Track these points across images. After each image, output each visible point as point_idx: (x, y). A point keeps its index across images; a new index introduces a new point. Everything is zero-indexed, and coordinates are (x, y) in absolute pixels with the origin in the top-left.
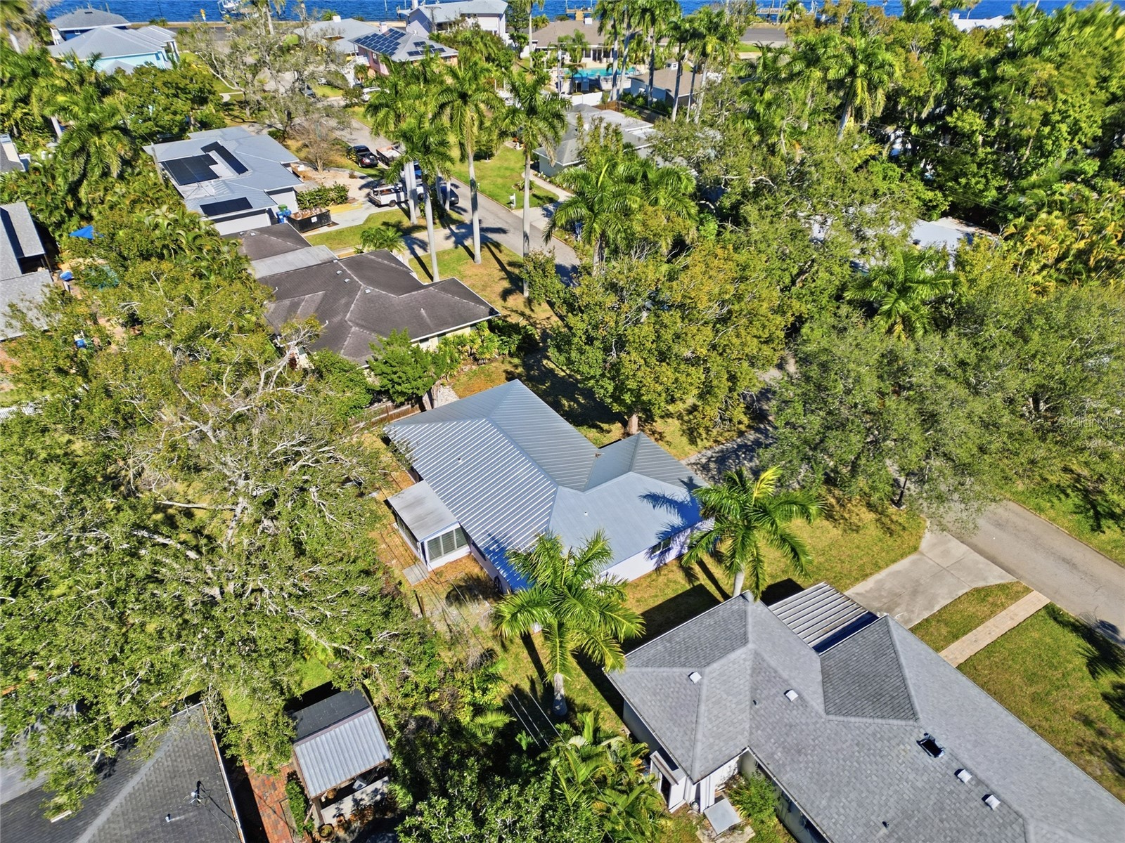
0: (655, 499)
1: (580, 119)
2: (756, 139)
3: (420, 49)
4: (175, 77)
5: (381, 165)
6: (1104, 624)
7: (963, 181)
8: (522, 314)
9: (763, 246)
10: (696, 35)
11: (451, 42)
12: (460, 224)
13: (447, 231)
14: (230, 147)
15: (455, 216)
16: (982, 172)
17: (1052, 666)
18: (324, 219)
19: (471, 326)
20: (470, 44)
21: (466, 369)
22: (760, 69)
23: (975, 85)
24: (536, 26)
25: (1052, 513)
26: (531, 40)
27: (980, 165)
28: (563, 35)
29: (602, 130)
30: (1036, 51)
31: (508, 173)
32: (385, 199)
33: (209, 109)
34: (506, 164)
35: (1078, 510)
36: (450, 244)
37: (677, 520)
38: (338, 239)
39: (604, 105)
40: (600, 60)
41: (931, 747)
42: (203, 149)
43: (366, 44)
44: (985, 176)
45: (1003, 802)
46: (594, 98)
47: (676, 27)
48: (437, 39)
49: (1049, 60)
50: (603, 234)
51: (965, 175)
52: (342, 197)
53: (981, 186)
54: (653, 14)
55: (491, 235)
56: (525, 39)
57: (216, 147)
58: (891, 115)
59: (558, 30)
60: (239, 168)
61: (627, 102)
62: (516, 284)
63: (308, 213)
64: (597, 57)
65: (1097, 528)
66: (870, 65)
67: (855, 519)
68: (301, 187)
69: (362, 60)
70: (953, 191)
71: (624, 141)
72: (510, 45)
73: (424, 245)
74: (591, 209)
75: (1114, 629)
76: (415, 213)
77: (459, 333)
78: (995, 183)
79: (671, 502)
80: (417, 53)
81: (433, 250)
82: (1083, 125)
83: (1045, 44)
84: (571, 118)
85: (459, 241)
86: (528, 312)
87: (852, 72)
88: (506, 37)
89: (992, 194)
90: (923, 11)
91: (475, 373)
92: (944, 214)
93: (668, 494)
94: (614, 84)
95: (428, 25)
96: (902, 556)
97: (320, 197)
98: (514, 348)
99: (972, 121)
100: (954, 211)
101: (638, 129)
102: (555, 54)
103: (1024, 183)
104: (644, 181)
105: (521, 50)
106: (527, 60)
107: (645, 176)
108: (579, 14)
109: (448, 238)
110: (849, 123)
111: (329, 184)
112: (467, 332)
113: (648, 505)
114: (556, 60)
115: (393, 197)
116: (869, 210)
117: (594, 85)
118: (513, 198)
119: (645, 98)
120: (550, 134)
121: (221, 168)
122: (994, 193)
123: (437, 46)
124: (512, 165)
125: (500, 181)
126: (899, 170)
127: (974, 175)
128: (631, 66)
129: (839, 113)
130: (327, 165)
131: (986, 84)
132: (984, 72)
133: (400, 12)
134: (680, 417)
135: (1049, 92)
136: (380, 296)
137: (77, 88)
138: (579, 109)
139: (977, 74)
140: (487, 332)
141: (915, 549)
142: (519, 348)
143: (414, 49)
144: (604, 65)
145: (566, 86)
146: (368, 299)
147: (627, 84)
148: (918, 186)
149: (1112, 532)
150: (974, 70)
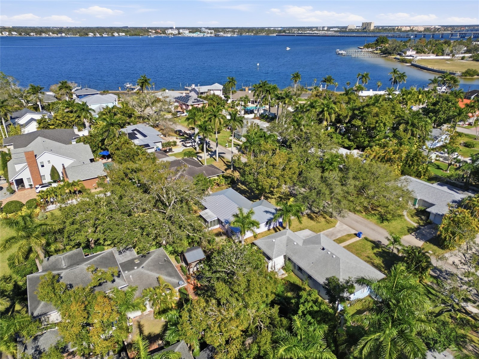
0: (267, 212)
1: (247, 122)
2: (297, 127)
3: (196, 101)
4: (124, 110)
5: (185, 135)
6: (379, 241)
7: (358, 139)
8: (231, 174)
9: (296, 154)
10: (282, 98)
11: (206, 98)
12: (212, 152)
13: (207, 154)
14: (141, 130)
15: (210, 149)
16: (363, 137)
17: (363, 248)
18: (170, 150)
19: (217, 176)
20: (212, 99)
21: (216, 187)
22: (300, 108)
23: (359, 113)
24: (233, 93)
25: (371, 219)
26: (231, 98)
27: (362, 135)
28: (241, 96)
29: (254, 125)
31: (225, 138)
32: (188, 145)
33: (133, 119)
34: (224, 135)
35: (378, 219)
36: (209, 157)
37: (272, 216)
38: (175, 155)
39: (255, 118)
40: (254, 103)
41: (323, 249)
42: (132, 131)
43: (178, 99)
44: (364, 138)
45: (336, 256)
46: (252, 116)
47: (276, 95)
48: (200, 97)
49: (377, 107)
50: (254, 150)
51: (359, 137)
52: (175, 144)
53: (363, 141)
54: (269, 92)
55: (220, 155)
56: (229, 97)
57: (136, 130)
58: (339, 121)
59: (240, 94)
60: (145, 136)
61: (263, 117)
62: (229, 167)
63: (165, 148)
64: (253, 103)
65: (382, 222)
66: (328, 108)
67: (319, 220)
68: (163, 141)
69: (176, 104)
70: (356, 142)
71: (260, 128)
72: (224, 99)
73: (201, 157)
74: (251, 144)
75: (381, 242)
76: (198, 149)
77: (214, 178)
78: (367, 139)
79: (271, 213)
80: (195, 102)
81: (203, 158)
82: (387, 124)
83: (376, 103)
84: (245, 121)
85: (211, 156)
86: (232, 174)
87: (323, 110)
88: (223, 97)
89: (367, 143)
90: (350, 92)
91: (218, 189)
92: (355, 149)
93: (270, 211)
94: (258, 112)
95: (197, 93)
96: (330, 228)
97: (168, 144)
98: (229, 182)
99: (358, 122)
100: (358, 148)
101: (264, 125)
102: (239, 102)
103: (374, 139)
104: (264, 137)
105: (227, 100)
106: (230, 104)
107: (265, 136)
108: (247, 89)
109: (208, 155)
110: (325, 123)
111: (171, 140)
112: (216, 177)
113: (265, 213)
114: (239, 104)
115: (191, 144)
117: (252, 112)
118: (227, 144)
119: (268, 116)
120: (239, 126)
121: (139, 135)
122: (367, 142)
123: (201, 100)
124: (226, 135)
125: (222, 140)
126: (341, 136)
127: (361, 137)
128: (264, 106)
130: (169, 135)
131: (362, 113)
132: (361, 110)
133: (186, 88)
134: (275, 199)
135: (377, 115)
136: (192, 168)
137: (108, 114)
138: (247, 119)
139: (360, 110)
140: (221, 178)
141: (334, 226)
142: (231, 182)
143: (194, 101)
144: (255, 105)
145: (243, 112)
146: (190, 168)
147: (262, 112)
148: (347, 141)
149: (386, 223)
150: (359, 109)
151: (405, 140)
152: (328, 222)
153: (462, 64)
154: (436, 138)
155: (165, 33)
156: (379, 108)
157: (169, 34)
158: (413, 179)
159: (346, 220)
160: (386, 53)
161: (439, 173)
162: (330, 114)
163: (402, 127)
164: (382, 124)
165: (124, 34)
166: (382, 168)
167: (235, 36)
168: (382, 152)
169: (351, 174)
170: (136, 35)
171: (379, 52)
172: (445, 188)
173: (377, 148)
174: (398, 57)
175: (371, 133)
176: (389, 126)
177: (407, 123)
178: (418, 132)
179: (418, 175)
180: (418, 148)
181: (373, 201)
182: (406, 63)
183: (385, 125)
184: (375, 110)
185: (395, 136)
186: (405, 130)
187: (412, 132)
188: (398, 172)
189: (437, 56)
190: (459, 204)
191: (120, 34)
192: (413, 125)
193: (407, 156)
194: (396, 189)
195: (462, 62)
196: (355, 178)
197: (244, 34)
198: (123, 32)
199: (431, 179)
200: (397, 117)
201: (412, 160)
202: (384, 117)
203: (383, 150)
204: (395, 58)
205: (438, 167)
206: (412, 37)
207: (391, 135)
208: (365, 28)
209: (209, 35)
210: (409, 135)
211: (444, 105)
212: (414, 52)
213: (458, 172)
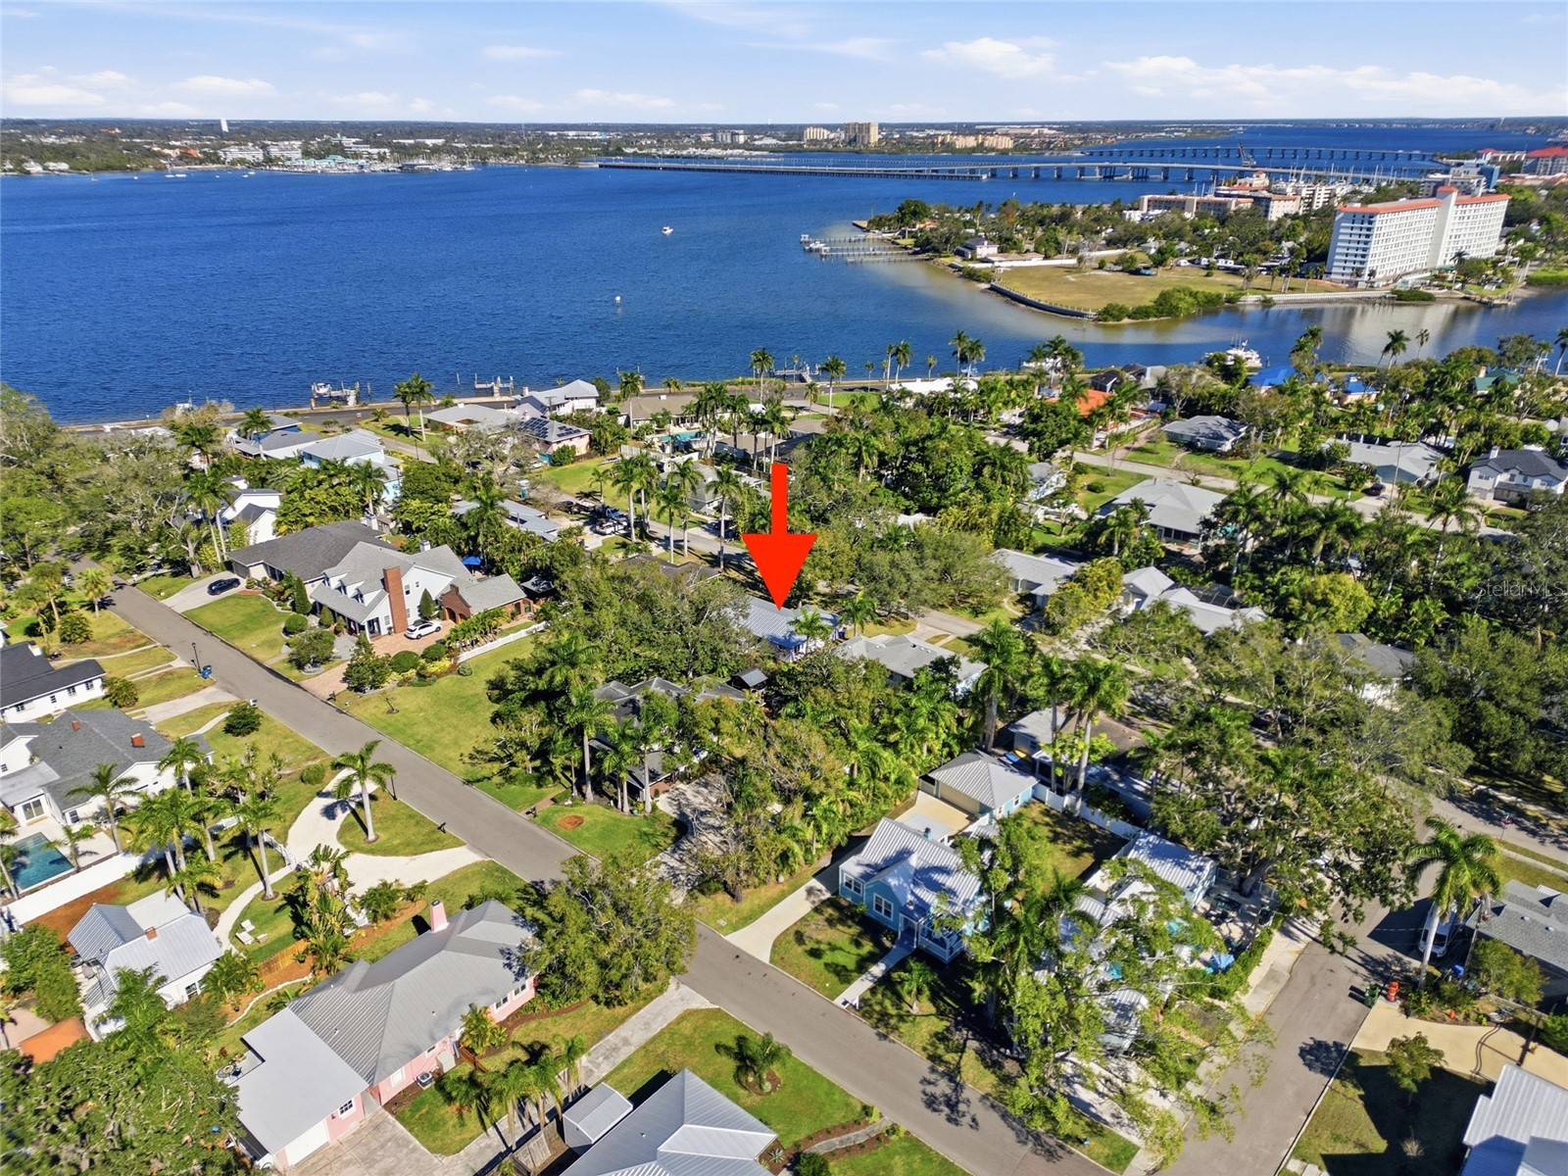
3: (563, 432)
5: (583, 512)
7: (921, 495)
12: (659, 540)
15: (653, 535)
16: (929, 491)
25: (962, 615)
27: (927, 488)
28: (654, 412)
30: (939, 435)
35: (970, 612)
36: (661, 550)
39: (703, 461)
40: (678, 424)
41: (915, 646)
51: (922, 492)
53: (929, 497)
54: (734, 409)
58: (882, 463)
59: (642, 405)
61: (720, 458)
64: (676, 423)
65: (977, 615)
67: (891, 624)
70: (918, 501)
78: (935, 495)
80: (563, 435)
82: (963, 467)
85: (666, 547)
87: (860, 448)
89: (935, 500)
92: (916, 511)
95: (543, 408)
96: (907, 632)
97: (568, 533)
99: (919, 468)
100: (921, 510)
103: (947, 495)
109: (657, 547)
110: (863, 471)
115: (612, 529)
116: (879, 512)
117: (686, 446)
119: (732, 456)
126: (891, 492)
127: (926, 492)
129: (857, 468)
131: (923, 449)
135: (947, 452)
141: (911, 630)
143: (560, 432)
148: (901, 499)
149: (981, 617)
150: (915, 443)
151: (994, 492)
152: (904, 625)
153: (1099, 283)
154: (1042, 481)
155: (218, 160)
156: (950, 442)
157: (233, 163)
158: (1011, 552)
159: (927, 619)
160: (926, 247)
161: (1050, 540)
162: (870, 456)
163: (986, 471)
164: (956, 469)
165: (64, 166)
166: (967, 539)
167: (468, 168)
168: (962, 516)
169: (928, 552)
170: (109, 168)
171: (908, 241)
172: (1056, 561)
173: (954, 510)
174: (957, 261)
175: (940, 484)
176: (968, 469)
177: (994, 464)
178: (1012, 478)
179: (1019, 547)
180: (1015, 502)
181: (962, 587)
182: (979, 281)
183: (961, 471)
184: (943, 445)
185: (978, 486)
186: (992, 476)
187: (1003, 477)
188: (988, 545)
189: (1047, 257)
190: (1069, 578)
191: (51, 165)
192: (1003, 467)
193: (1000, 518)
194: (989, 567)
195: (1098, 277)
196: (934, 558)
197: (492, 161)
198: (56, 159)
199: (1037, 551)
200: (977, 454)
201: (1007, 523)
202: (958, 457)
203: (963, 513)
204: (951, 266)
205: (1049, 531)
206: (984, 177)
207: (972, 485)
208: (855, 140)
209: (379, 167)
210: (999, 484)
211: (1051, 422)
212: (994, 249)
213: (1073, 535)
